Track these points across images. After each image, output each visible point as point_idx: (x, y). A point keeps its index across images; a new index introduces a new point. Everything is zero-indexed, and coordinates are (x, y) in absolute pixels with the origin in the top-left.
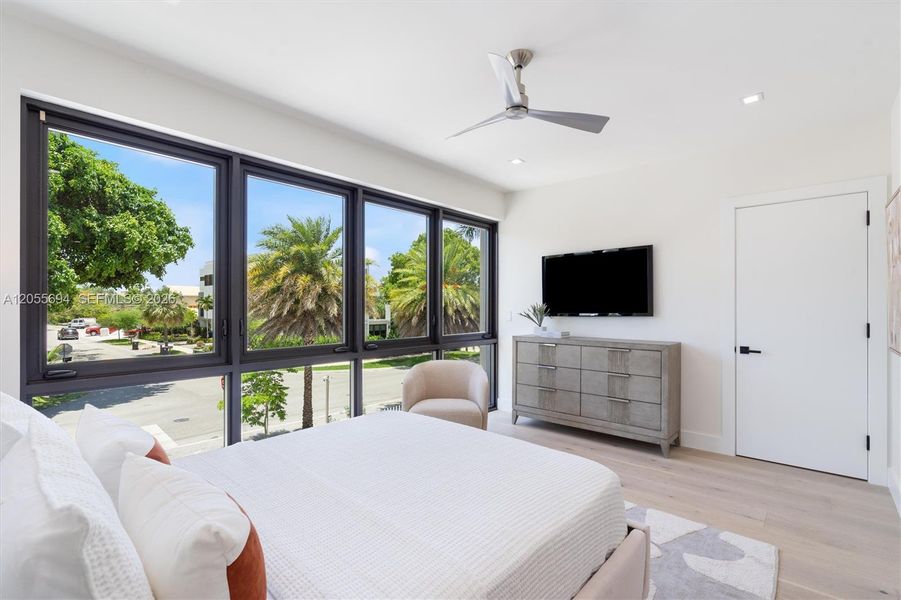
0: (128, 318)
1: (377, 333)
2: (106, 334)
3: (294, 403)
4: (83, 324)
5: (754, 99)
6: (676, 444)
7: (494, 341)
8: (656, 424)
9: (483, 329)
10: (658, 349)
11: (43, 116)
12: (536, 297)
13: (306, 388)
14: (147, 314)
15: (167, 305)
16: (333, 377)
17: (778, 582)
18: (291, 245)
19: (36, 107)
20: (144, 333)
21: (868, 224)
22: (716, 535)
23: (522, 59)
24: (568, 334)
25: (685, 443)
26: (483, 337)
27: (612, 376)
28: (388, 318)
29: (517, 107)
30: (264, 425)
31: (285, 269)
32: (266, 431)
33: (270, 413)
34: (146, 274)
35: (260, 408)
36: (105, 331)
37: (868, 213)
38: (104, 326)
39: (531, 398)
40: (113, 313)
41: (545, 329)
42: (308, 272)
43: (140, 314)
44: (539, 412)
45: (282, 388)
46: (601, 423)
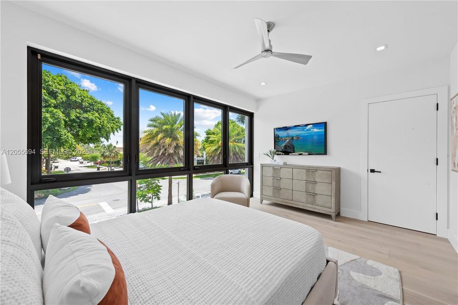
0: (94, 157)
1: (200, 163)
2: (86, 163)
3: (164, 193)
4: (76, 159)
5: (383, 48)
6: (338, 215)
7: (251, 166)
8: (329, 205)
9: (246, 161)
10: (330, 170)
11: (39, 56)
12: (271, 147)
13: (169, 186)
14: (103, 155)
15: (111, 151)
16: (180, 182)
17: (402, 289)
18: (163, 125)
19: (36, 52)
20: (101, 163)
21: (437, 109)
22: (365, 262)
23: (270, 27)
24: (286, 163)
25: (342, 214)
26: (247, 164)
27: (307, 182)
28: (205, 157)
29: (267, 51)
30: (151, 202)
31: (160, 136)
32: (152, 205)
33: (154, 197)
34: (103, 139)
35: (150, 195)
36: (85, 162)
37: (437, 104)
38: (85, 160)
39: (269, 192)
40: (89, 155)
41: (275, 161)
42: (170, 137)
43: (100, 155)
44: (273, 198)
45: (159, 186)
46: (302, 204)
